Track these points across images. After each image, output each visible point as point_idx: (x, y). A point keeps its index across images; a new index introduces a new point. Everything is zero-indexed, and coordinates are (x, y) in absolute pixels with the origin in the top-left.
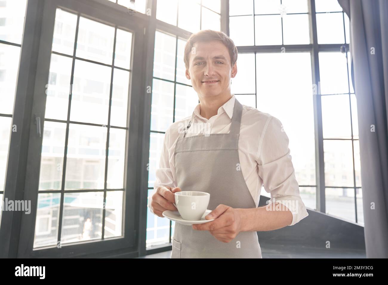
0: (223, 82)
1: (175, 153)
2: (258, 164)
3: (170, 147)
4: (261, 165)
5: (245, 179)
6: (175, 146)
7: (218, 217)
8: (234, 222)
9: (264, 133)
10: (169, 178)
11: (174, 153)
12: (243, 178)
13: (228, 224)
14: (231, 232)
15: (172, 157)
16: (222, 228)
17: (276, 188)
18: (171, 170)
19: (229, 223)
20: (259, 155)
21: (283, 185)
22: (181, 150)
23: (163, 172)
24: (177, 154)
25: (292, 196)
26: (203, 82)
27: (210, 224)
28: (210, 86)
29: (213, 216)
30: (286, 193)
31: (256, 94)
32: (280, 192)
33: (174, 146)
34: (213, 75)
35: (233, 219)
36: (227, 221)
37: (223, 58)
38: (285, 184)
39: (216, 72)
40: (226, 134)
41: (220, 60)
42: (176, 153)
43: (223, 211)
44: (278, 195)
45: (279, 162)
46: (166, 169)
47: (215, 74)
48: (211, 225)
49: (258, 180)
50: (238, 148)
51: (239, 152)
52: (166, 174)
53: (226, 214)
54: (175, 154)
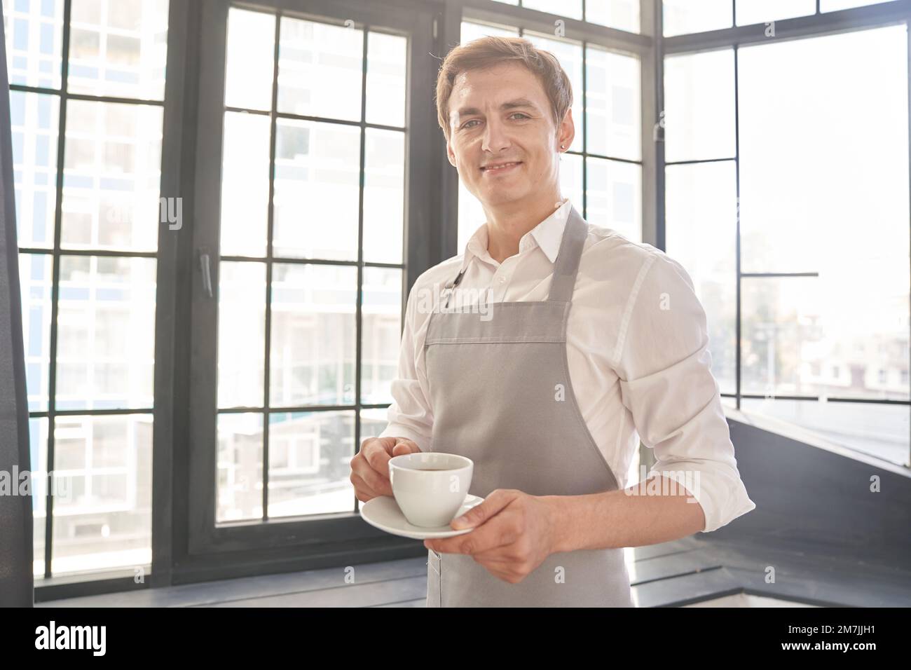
0: (531, 165)
1: (425, 345)
2: (619, 378)
3: (416, 331)
4: (626, 381)
5: (584, 415)
6: (426, 328)
7: (484, 523)
8: (521, 534)
9: (633, 299)
10: (418, 402)
11: (423, 347)
12: (580, 415)
13: (506, 540)
14: (515, 560)
15: (419, 356)
16: (492, 549)
17: (665, 439)
18: (420, 382)
19: (510, 537)
20: (621, 355)
21: (682, 433)
22: (437, 340)
23: (404, 389)
24: (430, 349)
25: (706, 461)
26: (483, 169)
27: (461, 540)
28: (499, 179)
29: (470, 520)
30: (691, 453)
31: (737, 159)
32: (674, 450)
33: (424, 329)
34: (503, 149)
35: (519, 530)
36: (502, 535)
37: (528, 105)
38: (687, 430)
39: (512, 141)
40: (538, 303)
41: (520, 110)
42: (428, 346)
43: (500, 506)
44: (670, 456)
45: (672, 374)
46: (409, 381)
47: (508, 145)
48: (465, 543)
49: (623, 417)
50: (565, 339)
51: (569, 348)
52: (411, 394)
53: (505, 515)
54: (426, 347)
